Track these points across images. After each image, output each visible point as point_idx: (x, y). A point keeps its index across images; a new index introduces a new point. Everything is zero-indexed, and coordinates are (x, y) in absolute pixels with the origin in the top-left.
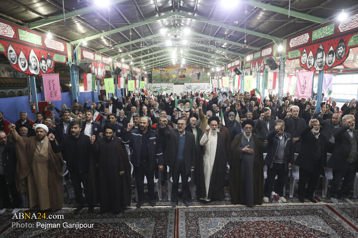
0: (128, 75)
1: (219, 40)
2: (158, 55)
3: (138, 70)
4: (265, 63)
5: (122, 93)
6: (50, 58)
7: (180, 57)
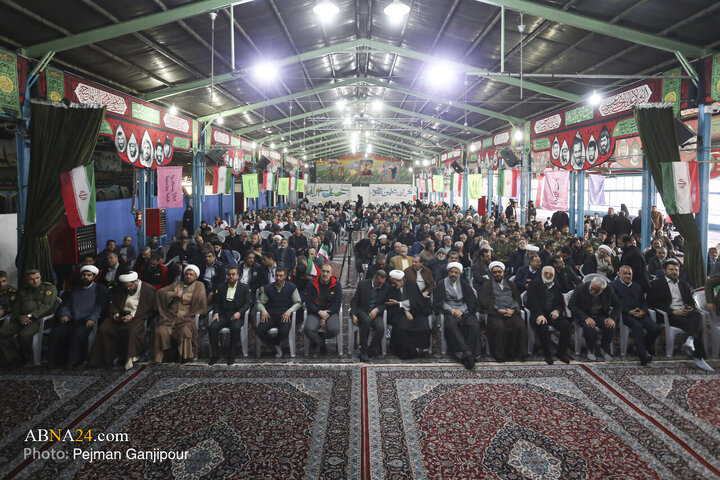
0: (279, 169)
1: (427, 119)
2: (329, 137)
3: (294, 161)
4: (499, 155)
5: (267, 198)
6: (169, 142)
7: (364, 142)
